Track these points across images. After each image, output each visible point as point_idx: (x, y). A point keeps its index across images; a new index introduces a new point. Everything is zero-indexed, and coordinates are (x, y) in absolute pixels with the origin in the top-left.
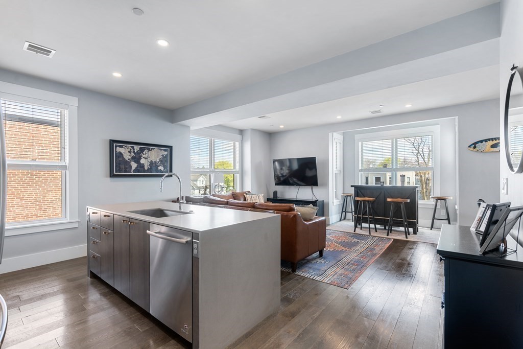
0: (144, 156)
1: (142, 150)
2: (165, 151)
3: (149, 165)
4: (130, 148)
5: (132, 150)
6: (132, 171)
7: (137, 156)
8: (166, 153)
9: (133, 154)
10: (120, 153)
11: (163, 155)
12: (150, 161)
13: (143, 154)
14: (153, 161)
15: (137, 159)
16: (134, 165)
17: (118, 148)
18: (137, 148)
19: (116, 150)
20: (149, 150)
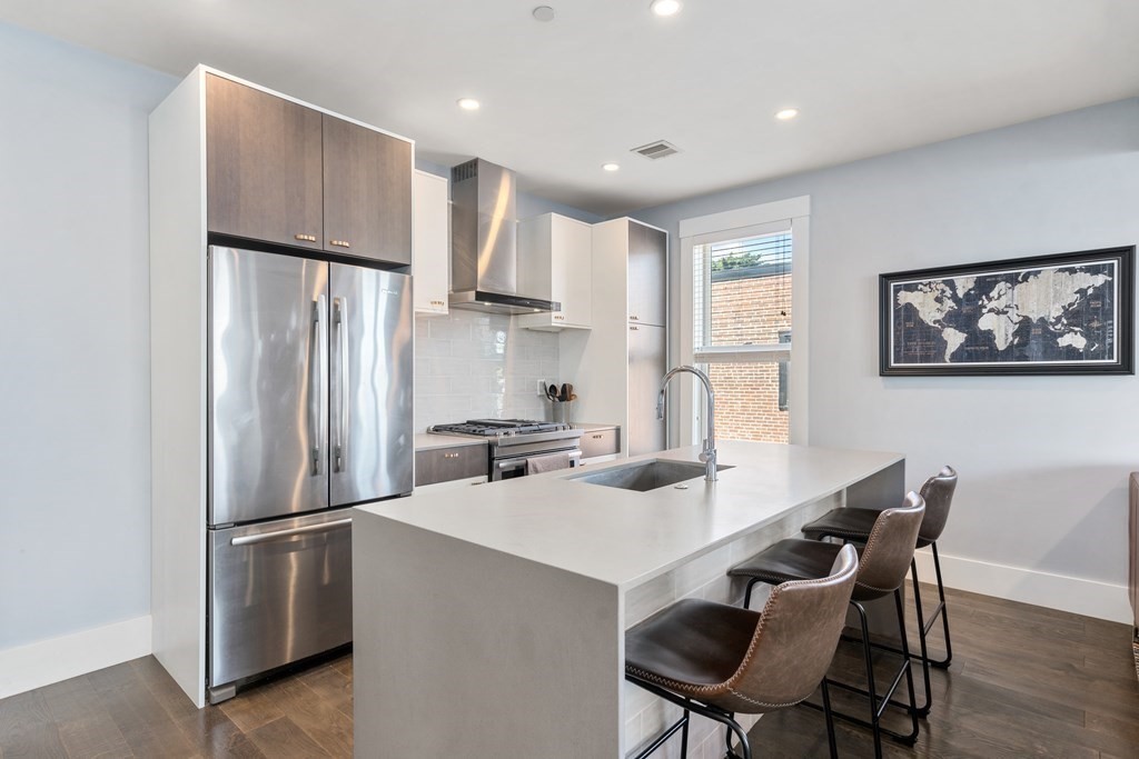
0: (993, 304)
1: (984, 287)
2: (1095, 271)
3: (1015, 334)
4: (942, 286)
5: (949, 292)
6: (947, 357)
7: (966, 309)
8: (1100, 280)
9: (949, 304)
10: (909, 307)
11: (1082, 292)
12: (1016, 319)
13: (990, 299)
14: (1034, 317)
15: (965, 316)
16: (954, 339)
17: (902, 294)
18: (964, 283)
19: (896, 300)
20: (1013, 281)
